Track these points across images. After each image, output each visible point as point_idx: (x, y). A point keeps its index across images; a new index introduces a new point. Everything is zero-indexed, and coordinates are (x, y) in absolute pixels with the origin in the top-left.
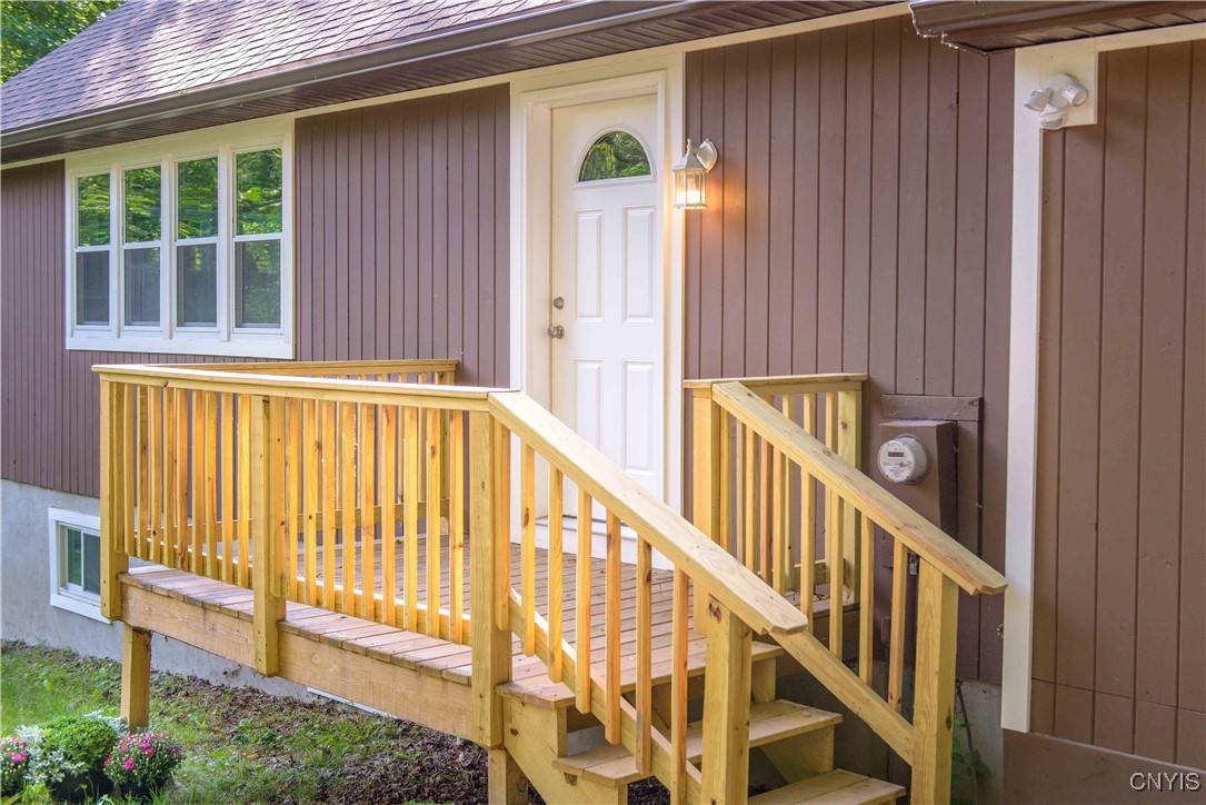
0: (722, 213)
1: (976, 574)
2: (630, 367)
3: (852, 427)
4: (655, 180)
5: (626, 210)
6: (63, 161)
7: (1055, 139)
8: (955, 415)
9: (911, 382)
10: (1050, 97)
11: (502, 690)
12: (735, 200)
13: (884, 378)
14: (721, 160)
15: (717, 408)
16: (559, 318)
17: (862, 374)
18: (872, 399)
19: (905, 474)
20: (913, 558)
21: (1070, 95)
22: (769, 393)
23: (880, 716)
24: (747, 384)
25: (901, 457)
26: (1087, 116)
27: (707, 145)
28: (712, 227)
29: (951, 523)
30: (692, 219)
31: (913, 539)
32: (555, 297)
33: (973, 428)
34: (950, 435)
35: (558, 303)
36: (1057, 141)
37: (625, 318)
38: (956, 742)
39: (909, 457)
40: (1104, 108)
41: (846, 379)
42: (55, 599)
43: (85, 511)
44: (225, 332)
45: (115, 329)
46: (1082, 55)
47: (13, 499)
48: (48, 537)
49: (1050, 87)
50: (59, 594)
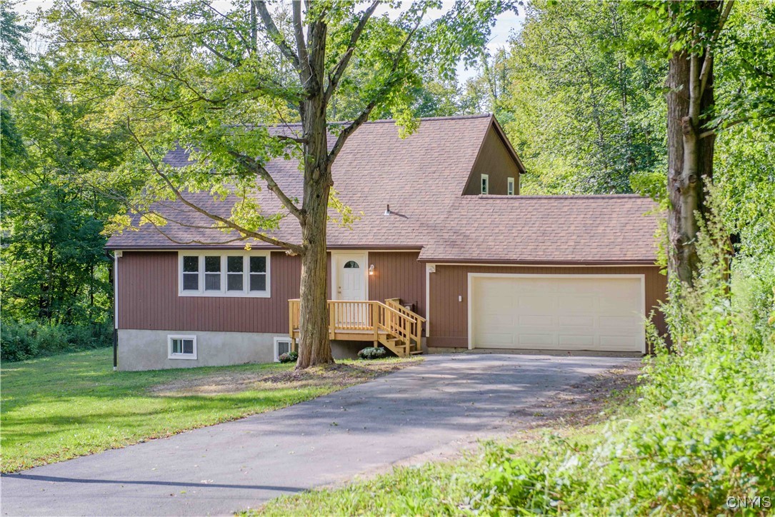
0: (376, 276)
1: (423, 320)
4: (361, 269)
5: (355, 273)
6: (177, 252)
7: (431, 273)
8: (414, 303)
11: (378, 334)
12: (378, 274)
13: (403, 299)
14: (375, 268)
15: (389, 303)
16: (340, 290)
17: (400, 298)
18: (401, 302)
21: (433, 269)
23: (413, 337)
26: (435, 271)
27: (372, 265)
28: (373, 277)
30: (370, 276)
31: (416, 316)
32: (339, 287)
33: (416, 305)
34: (413, 305)
35: (341, 288)
40: (437, 270)
42: (170, 357)
43: (185, 334)
44: (246, 292)
45: (201, 292)
46: (434, 265)
47: (147, 335)
48: (166, 342)
49: (430, 268)
50: (171, 356)
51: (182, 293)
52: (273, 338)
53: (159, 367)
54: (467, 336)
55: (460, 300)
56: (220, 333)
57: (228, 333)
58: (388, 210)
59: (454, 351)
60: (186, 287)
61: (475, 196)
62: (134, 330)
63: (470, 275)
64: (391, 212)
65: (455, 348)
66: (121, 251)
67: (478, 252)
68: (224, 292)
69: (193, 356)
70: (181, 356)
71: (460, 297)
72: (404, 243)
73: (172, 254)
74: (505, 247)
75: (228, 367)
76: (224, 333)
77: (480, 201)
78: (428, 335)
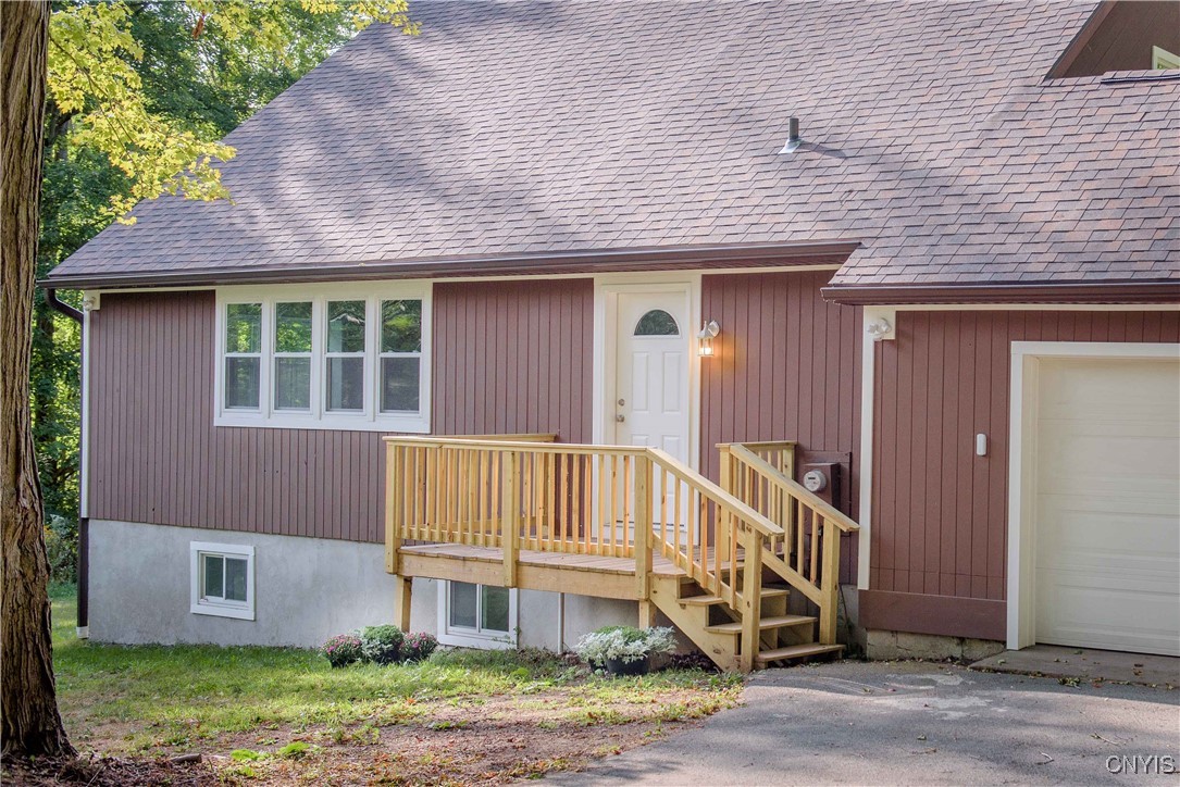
0: (722, 359)
1: (847, 523)
2: (666, 438)
3: (790, 467)
4: (682, 338)
5: (664, 353)
6: (214, 291)
7: (879, 345)
8: (839, 460)
9: (818, 445)
10: (877, 328)
11: (650, 574)
12: (729, 352)
13: (805, 443)
14: (721, 331)
15: (732, 456)
16: (621, 411)
17: (795, 441)
18: (800, 454)
19: (816, 488)
20: (821, 519)
21: (884, 329)
22: (754, 449)
23: (807, 588)
24: (744, 445)
25: (815, 478)
26: (892, 336)
27: (713, 323)
28: (716, 367)
29: (837, 504)
30: (705, 361)
31: (821, 510)
32: (619, 399)
33: (847, 466)
34: (837, 469)
35: (621, 403)
36: (880, 346)
37: (663, 411)
38: (839, 610)
39: (818, 480)
40: (898, 333)
41: (788, 444)
42: (195, 608)
43: (229, 541)
44: (370, 416)
45: (265, 413)
46: (890, 311)
47: (149, 537)
48: (189, 562)
49: (877, 324)
50: (199, 605)
54: (1004, 597)
55: (981, 450)
56: (309, 541)
57: (325, 542)
58: (795, 137)
59: (957, 651)
60: (229, 400)
61: (1089, 79)
62: (121, 524)
63: (1020, 350)
64: (803, 145)
65: (962, 640)
66: (97, 294)
67: (1050, 257)
68: (316, 414)
69: (243, 610)
70: (219, 606)
71: (981, 439)
72: (800, 237)
73: (202, 299)
74: (1161, 234)
78: (863, 582)
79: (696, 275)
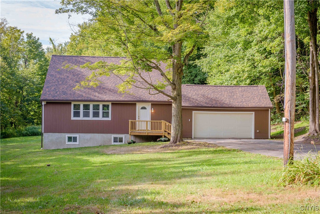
5: (145, 111)
6: (71, 102)
12: (154, 111)
35: (139, 116)
43: (73, 135)
44: (101, 118)
45: (81, 118)
47: (57, 135)
48: (65, 138)
50: (67, 143)
51: (73, 118)
52: (111, 135)
53: (62, 148)
54: (192, 134)
55: (190, 121)
56: (89, 134)
60: (74, 116)
62: (51, 133)
63: (193, 112)
66: (46, 102)
68: (91, 118)
69: (77, 143)
70: (71, 143)
71: (190, 120)
73: (68, 103)
75: (92, 147)
76: (91, 134)
77: (187, 86)
79: (150, 103)
